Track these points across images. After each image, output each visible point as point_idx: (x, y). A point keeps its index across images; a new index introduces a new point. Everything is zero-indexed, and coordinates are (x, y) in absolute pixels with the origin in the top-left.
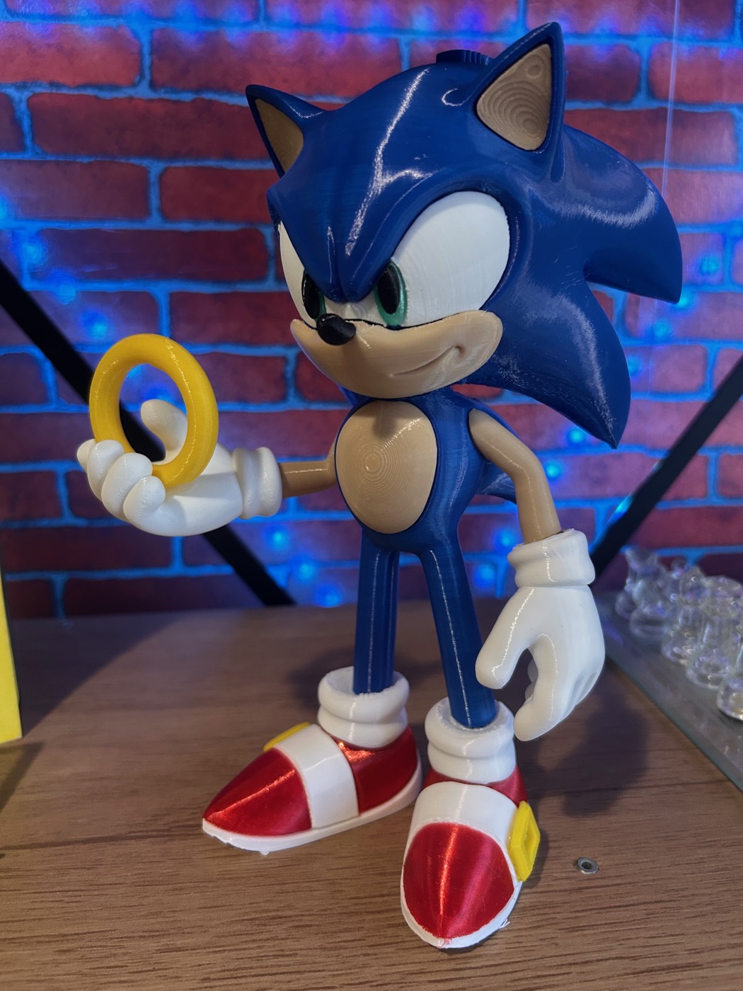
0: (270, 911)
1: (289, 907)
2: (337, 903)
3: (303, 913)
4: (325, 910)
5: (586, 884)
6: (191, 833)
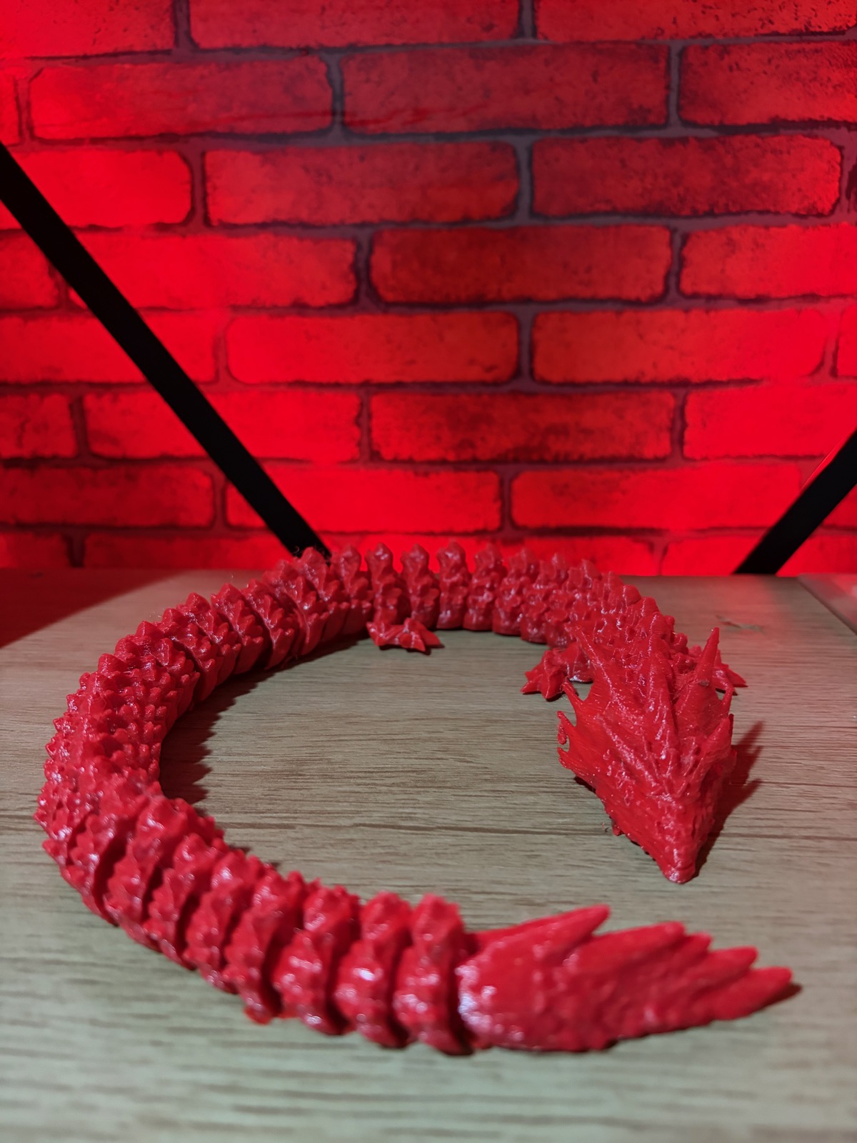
0: (49, 951)
1: (85, 949)
6: (13, 827)
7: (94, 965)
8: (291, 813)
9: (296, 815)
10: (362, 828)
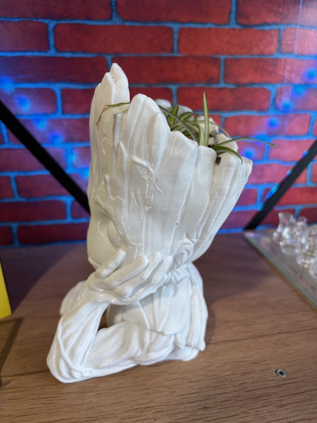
0: (143, 404)
2: (174, 399)
3: (159, 405)
4: (168, 403)
5: (282, 383)
7: (159, 406)
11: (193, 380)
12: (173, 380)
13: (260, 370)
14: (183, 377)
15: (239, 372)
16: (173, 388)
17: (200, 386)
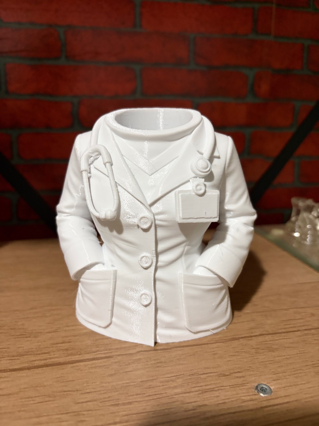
8: (108, 350)
9: (111, 351)
10: (142, 352)
11: (120, 402)
12: (86, 402)
13: (230, 386)
14: (105, 398)
15: (197, 389)
16: (84, 415)
17: (130, 412)
